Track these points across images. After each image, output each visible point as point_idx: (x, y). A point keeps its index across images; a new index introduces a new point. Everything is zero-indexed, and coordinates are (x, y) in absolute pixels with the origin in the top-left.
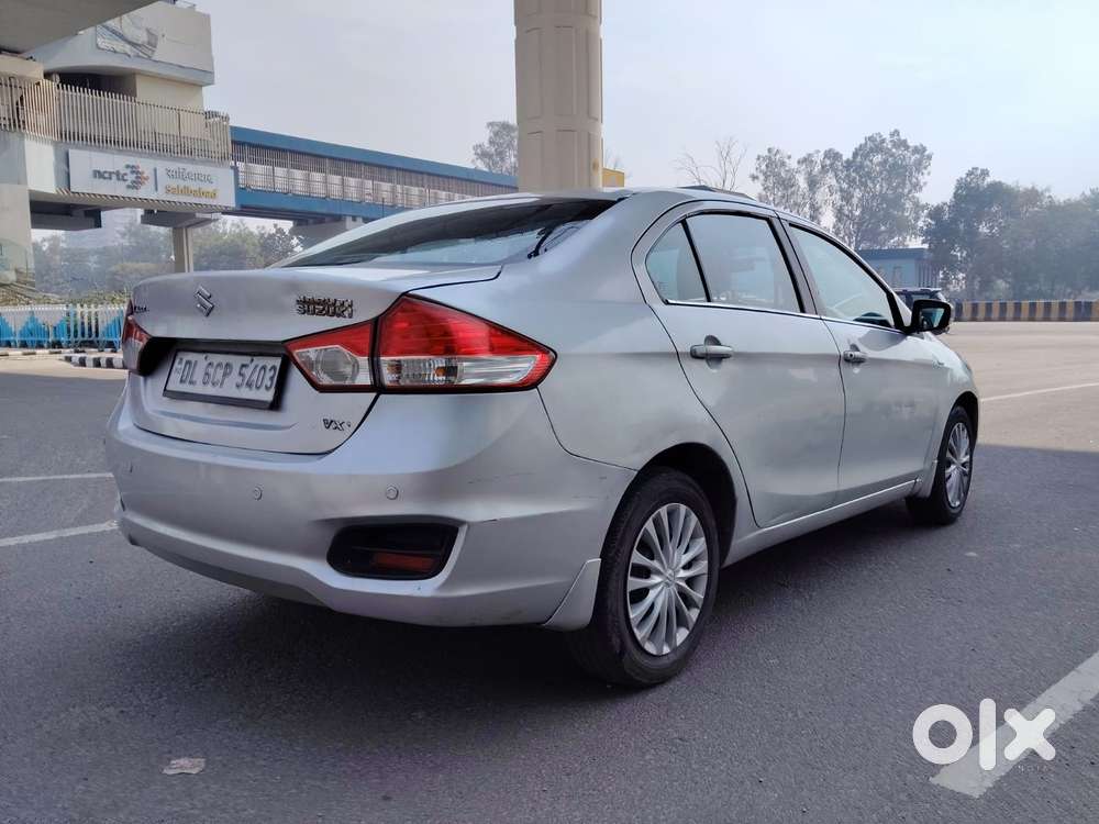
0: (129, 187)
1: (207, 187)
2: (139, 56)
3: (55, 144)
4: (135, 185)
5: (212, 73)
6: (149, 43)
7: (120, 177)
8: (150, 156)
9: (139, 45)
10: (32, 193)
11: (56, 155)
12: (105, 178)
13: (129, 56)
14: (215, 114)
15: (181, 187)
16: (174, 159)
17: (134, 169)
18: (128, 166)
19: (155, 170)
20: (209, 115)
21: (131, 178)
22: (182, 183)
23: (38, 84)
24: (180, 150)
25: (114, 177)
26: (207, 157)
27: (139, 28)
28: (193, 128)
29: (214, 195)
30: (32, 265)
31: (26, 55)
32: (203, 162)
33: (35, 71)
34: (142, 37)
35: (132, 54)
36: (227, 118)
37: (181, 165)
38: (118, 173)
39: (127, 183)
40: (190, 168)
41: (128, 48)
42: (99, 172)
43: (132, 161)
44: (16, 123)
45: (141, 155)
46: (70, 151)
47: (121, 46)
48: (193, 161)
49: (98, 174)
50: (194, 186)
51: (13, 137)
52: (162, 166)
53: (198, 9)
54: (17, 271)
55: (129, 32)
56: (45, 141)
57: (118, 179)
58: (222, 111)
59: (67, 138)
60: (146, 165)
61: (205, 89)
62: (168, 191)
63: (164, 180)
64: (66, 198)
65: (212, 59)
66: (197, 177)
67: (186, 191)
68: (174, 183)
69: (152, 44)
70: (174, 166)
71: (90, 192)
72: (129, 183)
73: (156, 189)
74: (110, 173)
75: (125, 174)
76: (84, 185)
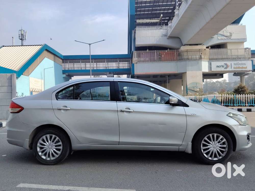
0: (225, 68)
1: (244, 66)
2: (227, 39)
3: (208, 61)
4: (226, 68)
5: (246, 39)
6: (230, 35)
7: (223, 66)
8: (230, 61)
9: (228, 36)
10: (203, 72)
11: (209, 64)
12: (219, 67)
13: (225, 39)
14: (247, 48)
15: (238, 67)
16: (236, 61)
17: (226, 64)
18: (225, 64)
19: (231, 64)
20: (246, 49)
21: (225, 66)
22: (238, 66)
23: (205, 50)
24: (238, 58)
25: (221, 67)
26: (245, 59)
27: (228, 33)
28: (241, 53)
29: (246, 68)
30: (202, 87)
31: (202, 44)
32: (243, 60)
33: (204, 47)
34: (229, 34)
35: (226, 39)
36: (250, 49)
37: (238, 62)
38: (222, 66)
39: (224, 68)
40: (240, 62)
41: (225, 38)
42: (218, 66)
43: (225, 62)
44: (201, 58)
45: (228, 61)
46: (212, 62)
47: (223, 38)
48: (241, 60)
49: (218, 67)
50: (241, 66)
51: (200, 61)
52: (233, 63)
53: (243, 25)
54: (199, 89)
55: (225, 34)
56: (206, 61)
57: (222, 67)
58: (249, 47)
59: (211, 60)
60: (229, 63)
61: (244, 43)
62: (234, 68)
63: (233, 66)
64: (210, 72)
65: (246, 35)
66: (242, 64)
67: (239, 68)
68: (236, 66)
69: (231, 35)
70: (236, 62)
71: (216, 70)
72: (225, 67)
73: (231, 68)
74: (220, 66)
75: (224, 66)
76: (215, 69)
